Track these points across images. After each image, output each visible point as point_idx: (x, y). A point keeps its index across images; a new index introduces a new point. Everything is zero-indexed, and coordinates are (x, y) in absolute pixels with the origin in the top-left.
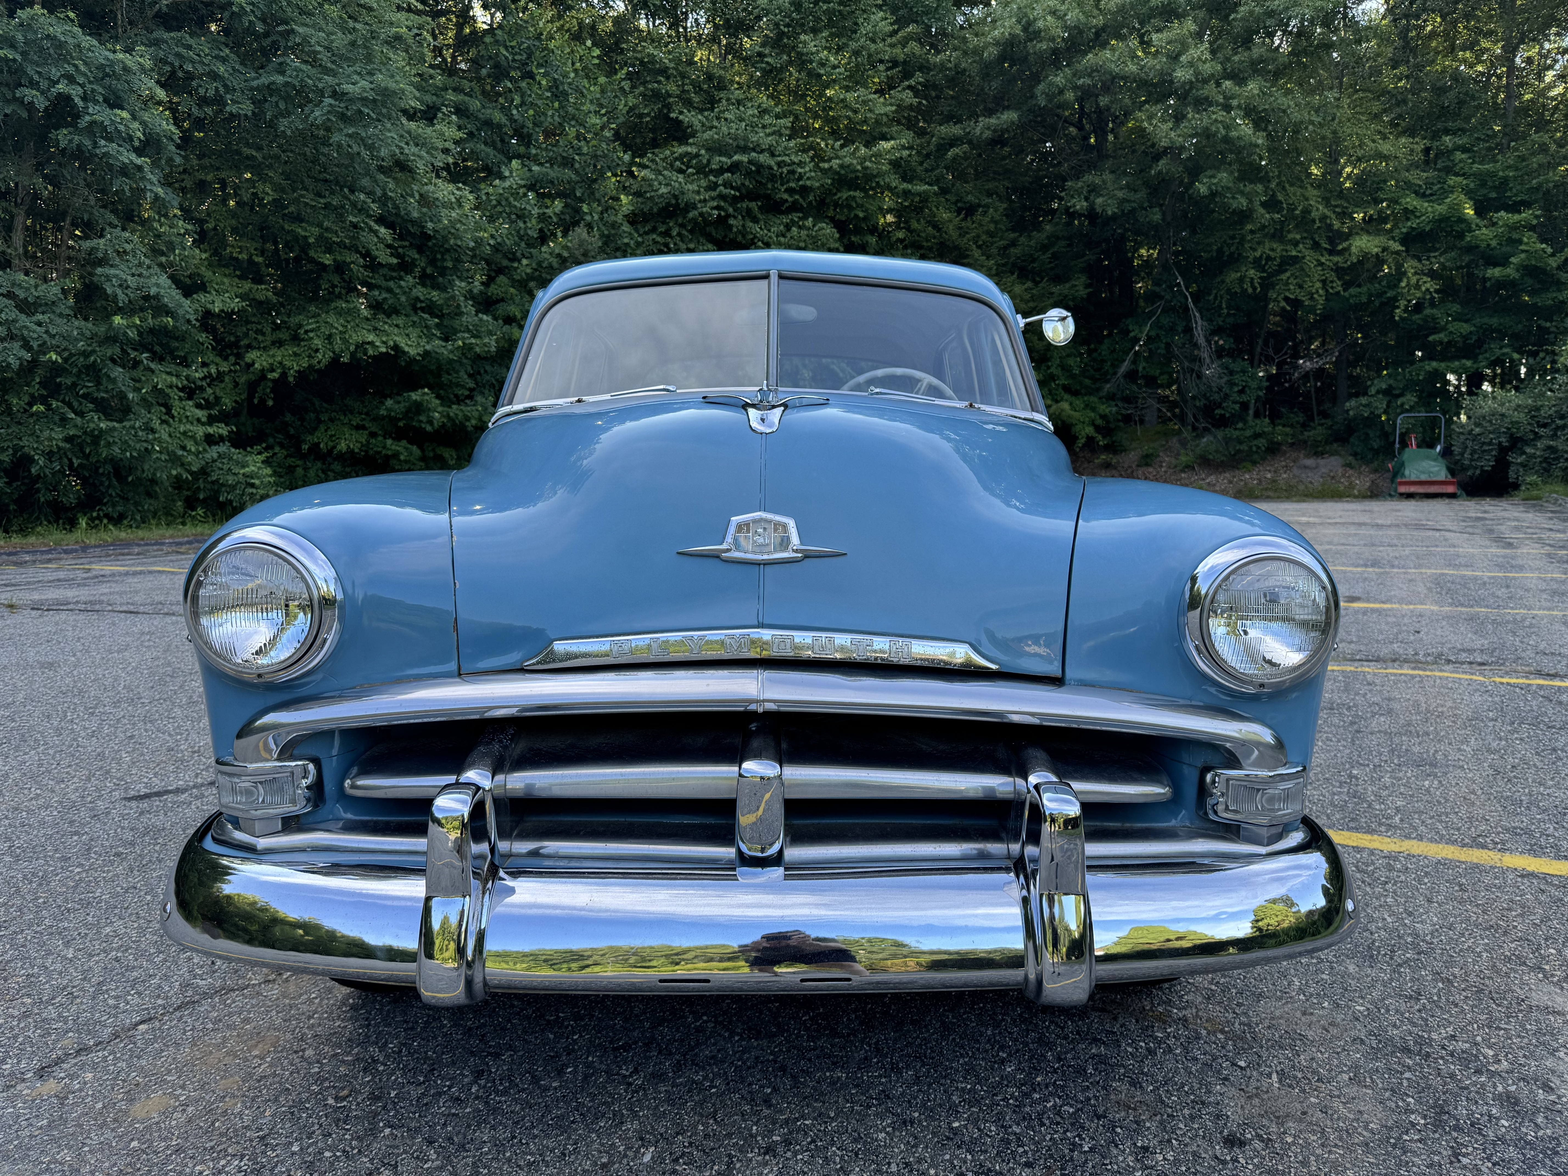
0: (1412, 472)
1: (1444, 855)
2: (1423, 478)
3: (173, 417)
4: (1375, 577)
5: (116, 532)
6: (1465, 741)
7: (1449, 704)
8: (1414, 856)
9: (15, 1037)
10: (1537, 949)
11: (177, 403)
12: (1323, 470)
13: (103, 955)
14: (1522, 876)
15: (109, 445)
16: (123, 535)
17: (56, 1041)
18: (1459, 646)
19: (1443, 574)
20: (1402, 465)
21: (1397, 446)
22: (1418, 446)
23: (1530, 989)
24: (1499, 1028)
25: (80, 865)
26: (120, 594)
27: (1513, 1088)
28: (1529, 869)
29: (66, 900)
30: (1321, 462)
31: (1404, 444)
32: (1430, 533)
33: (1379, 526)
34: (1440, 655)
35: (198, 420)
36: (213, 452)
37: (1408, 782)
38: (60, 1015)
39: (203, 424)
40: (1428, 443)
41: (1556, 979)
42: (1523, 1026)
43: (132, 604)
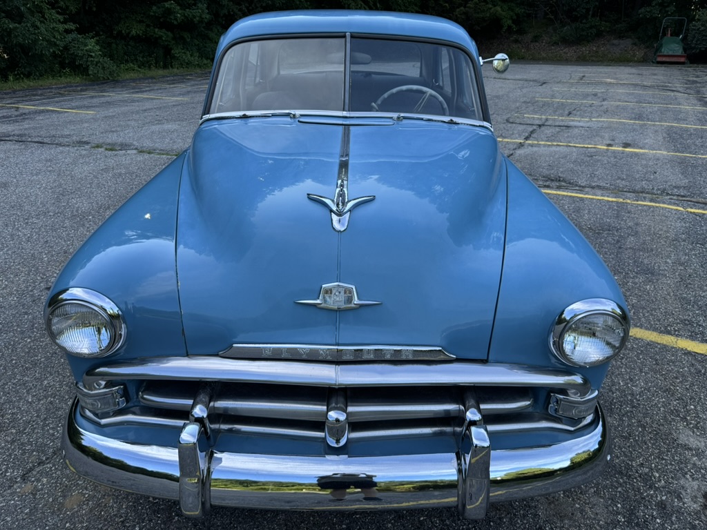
0: (665, 50)
1: (650, 339)
2: (671, 53)
3: (46, 19)
4: (638, 128)
5: (28, 82)
6: (669, 257)
7: (665, 229)
8: (637, 339)
9: (10, 455)
10: (686, 406)
11: (47, 11)
12: (622, 46)
13: (45, 400)
14: (685, 354)
15: (16, 36)
16: (32, 84)
17: (29, 457)
18: (674, 184)
19: (672, 126)
20: (661, 46)
21: (661, 35)
22: (671, 35)
23: (680, 432)
24: (663, 459)
25: (30, 337)
26: (35, 128)
27: (664, 498)
28: (689, 349)
29: (25, 362)
30: (621, 41)
31: (664, 34)
32: (669, 93)
33: (644, 87)
34: (665, 189)
35: (59, 21)
36: (70, 37)
37: (640, 286)
38: (29, 441)
39: (62, 23)
40: (675, 34)
41: (692, 426)
42: (673, 458)
43: (40, 137)
